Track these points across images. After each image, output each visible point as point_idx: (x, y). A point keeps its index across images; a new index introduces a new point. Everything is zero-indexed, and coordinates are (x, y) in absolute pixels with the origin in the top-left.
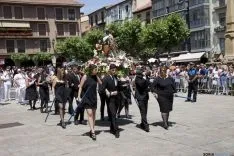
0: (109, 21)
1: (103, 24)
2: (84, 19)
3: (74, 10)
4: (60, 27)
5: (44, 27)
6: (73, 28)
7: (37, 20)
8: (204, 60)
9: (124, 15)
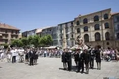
0: (28, 35)
1: (26, 36)
2: (20, 34)
3: (17, 31)
4: (12, 36)
5: (7, 36)
6: (17, 36)
7: (4, 33)
8: (56, 48)
9: (33, 34)
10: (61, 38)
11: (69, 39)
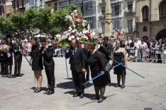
0: (28, 6)
1: (23, 9)
10: (103, 11)
11: (122, 15)
